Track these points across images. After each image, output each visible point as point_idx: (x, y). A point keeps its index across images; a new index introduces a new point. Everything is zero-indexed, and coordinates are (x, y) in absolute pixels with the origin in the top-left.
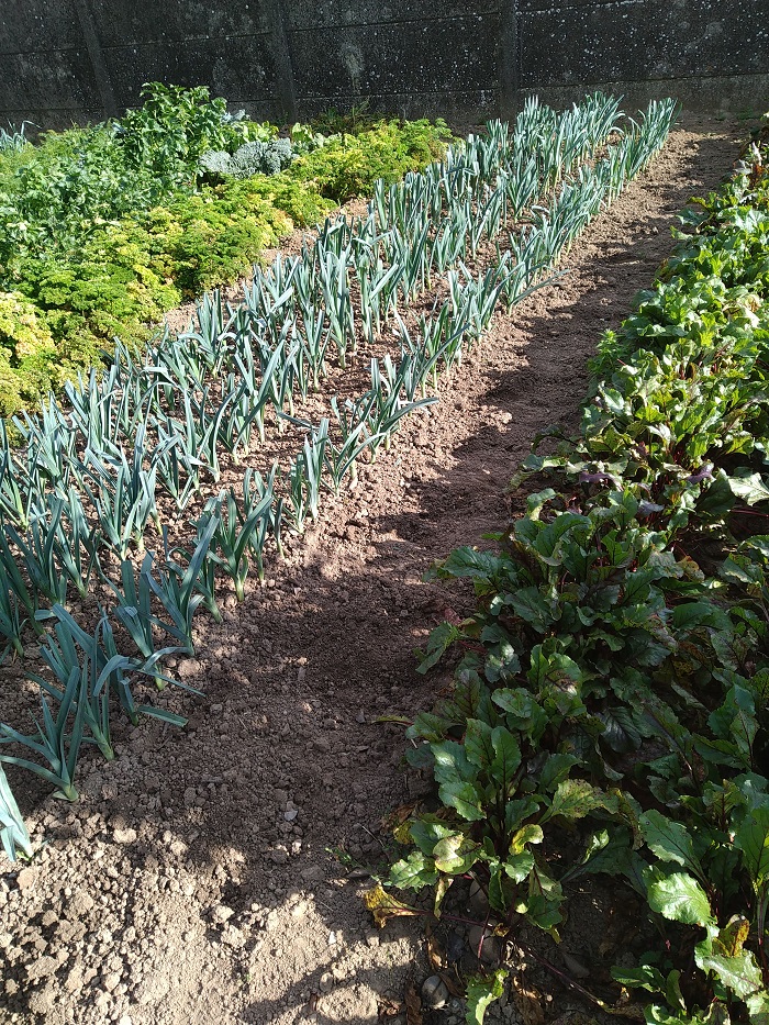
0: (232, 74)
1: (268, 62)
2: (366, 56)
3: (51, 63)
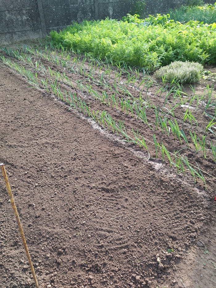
3: (20, 13)
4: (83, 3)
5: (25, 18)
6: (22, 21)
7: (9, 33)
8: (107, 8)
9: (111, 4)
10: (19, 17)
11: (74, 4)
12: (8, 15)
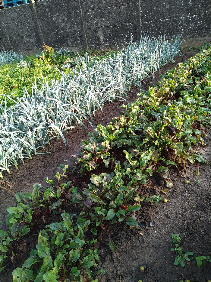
0: (72, 40)
1: (81, 37)
2: (104, 35)
3: (31, 38)
4: (72, 29)
5: (33, 41)
6: (32, 42)
7: (27, 50)
8: (97, 32)
9: (101, 28)
10: (30, 40)
11: (64, 30)
12: (25, 39)
